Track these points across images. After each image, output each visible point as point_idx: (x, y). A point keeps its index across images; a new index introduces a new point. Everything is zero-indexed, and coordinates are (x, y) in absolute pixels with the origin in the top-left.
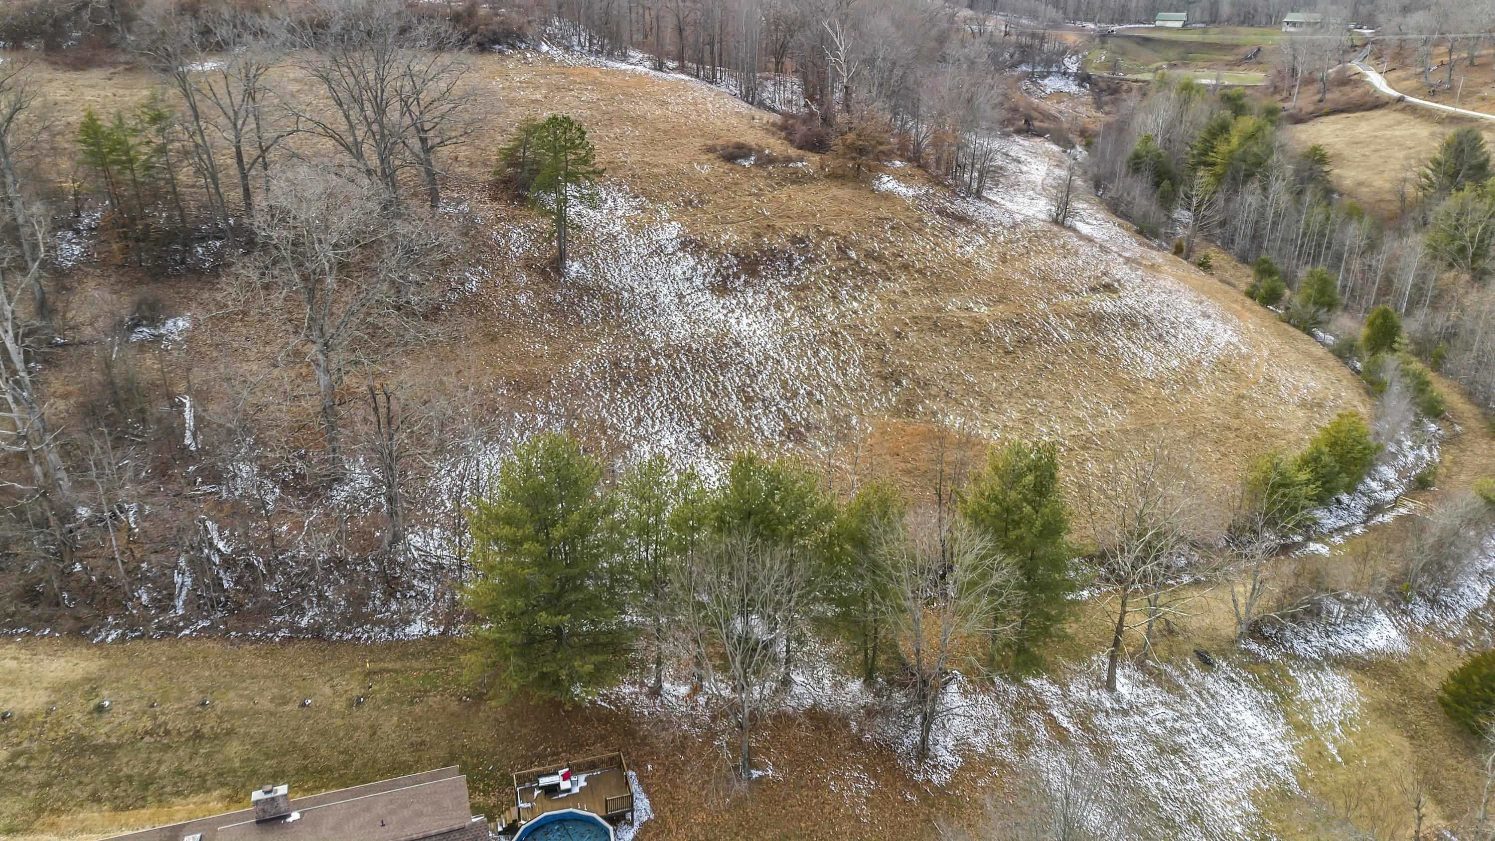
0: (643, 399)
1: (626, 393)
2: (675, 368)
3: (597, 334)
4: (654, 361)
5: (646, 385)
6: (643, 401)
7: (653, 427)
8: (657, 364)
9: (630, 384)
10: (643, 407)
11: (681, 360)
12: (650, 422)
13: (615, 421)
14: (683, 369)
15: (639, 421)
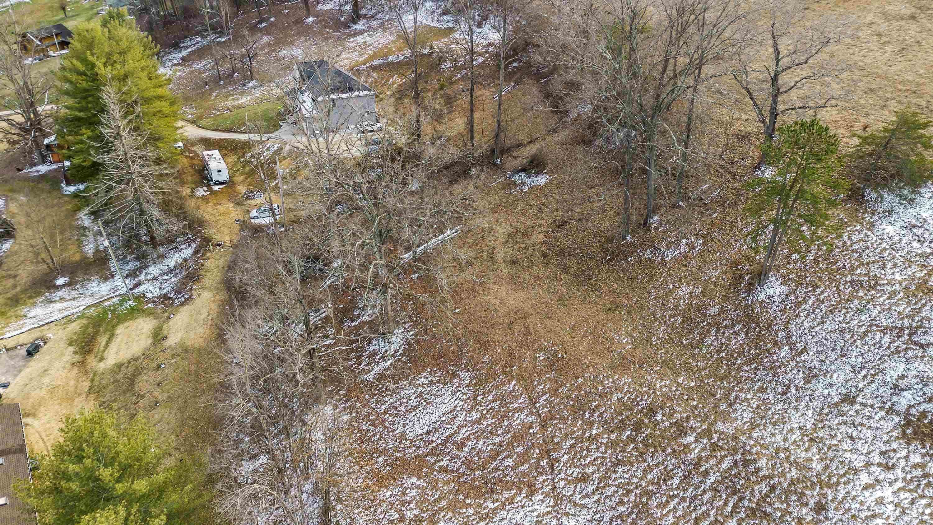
0: (619, 463)
1: (614, 444)
2: (697, 465)
3: (688, 369)
4: (691, 438)
5: (642, 455)
6: (616, 465)
7: (583, 497)
8: (686, 446)
9: (632, 440)
10: (608, 470)
11: (720, 463)
12: (591, 489)
13: (566, 457)
14: (706, 473)
15: (584, 478)
